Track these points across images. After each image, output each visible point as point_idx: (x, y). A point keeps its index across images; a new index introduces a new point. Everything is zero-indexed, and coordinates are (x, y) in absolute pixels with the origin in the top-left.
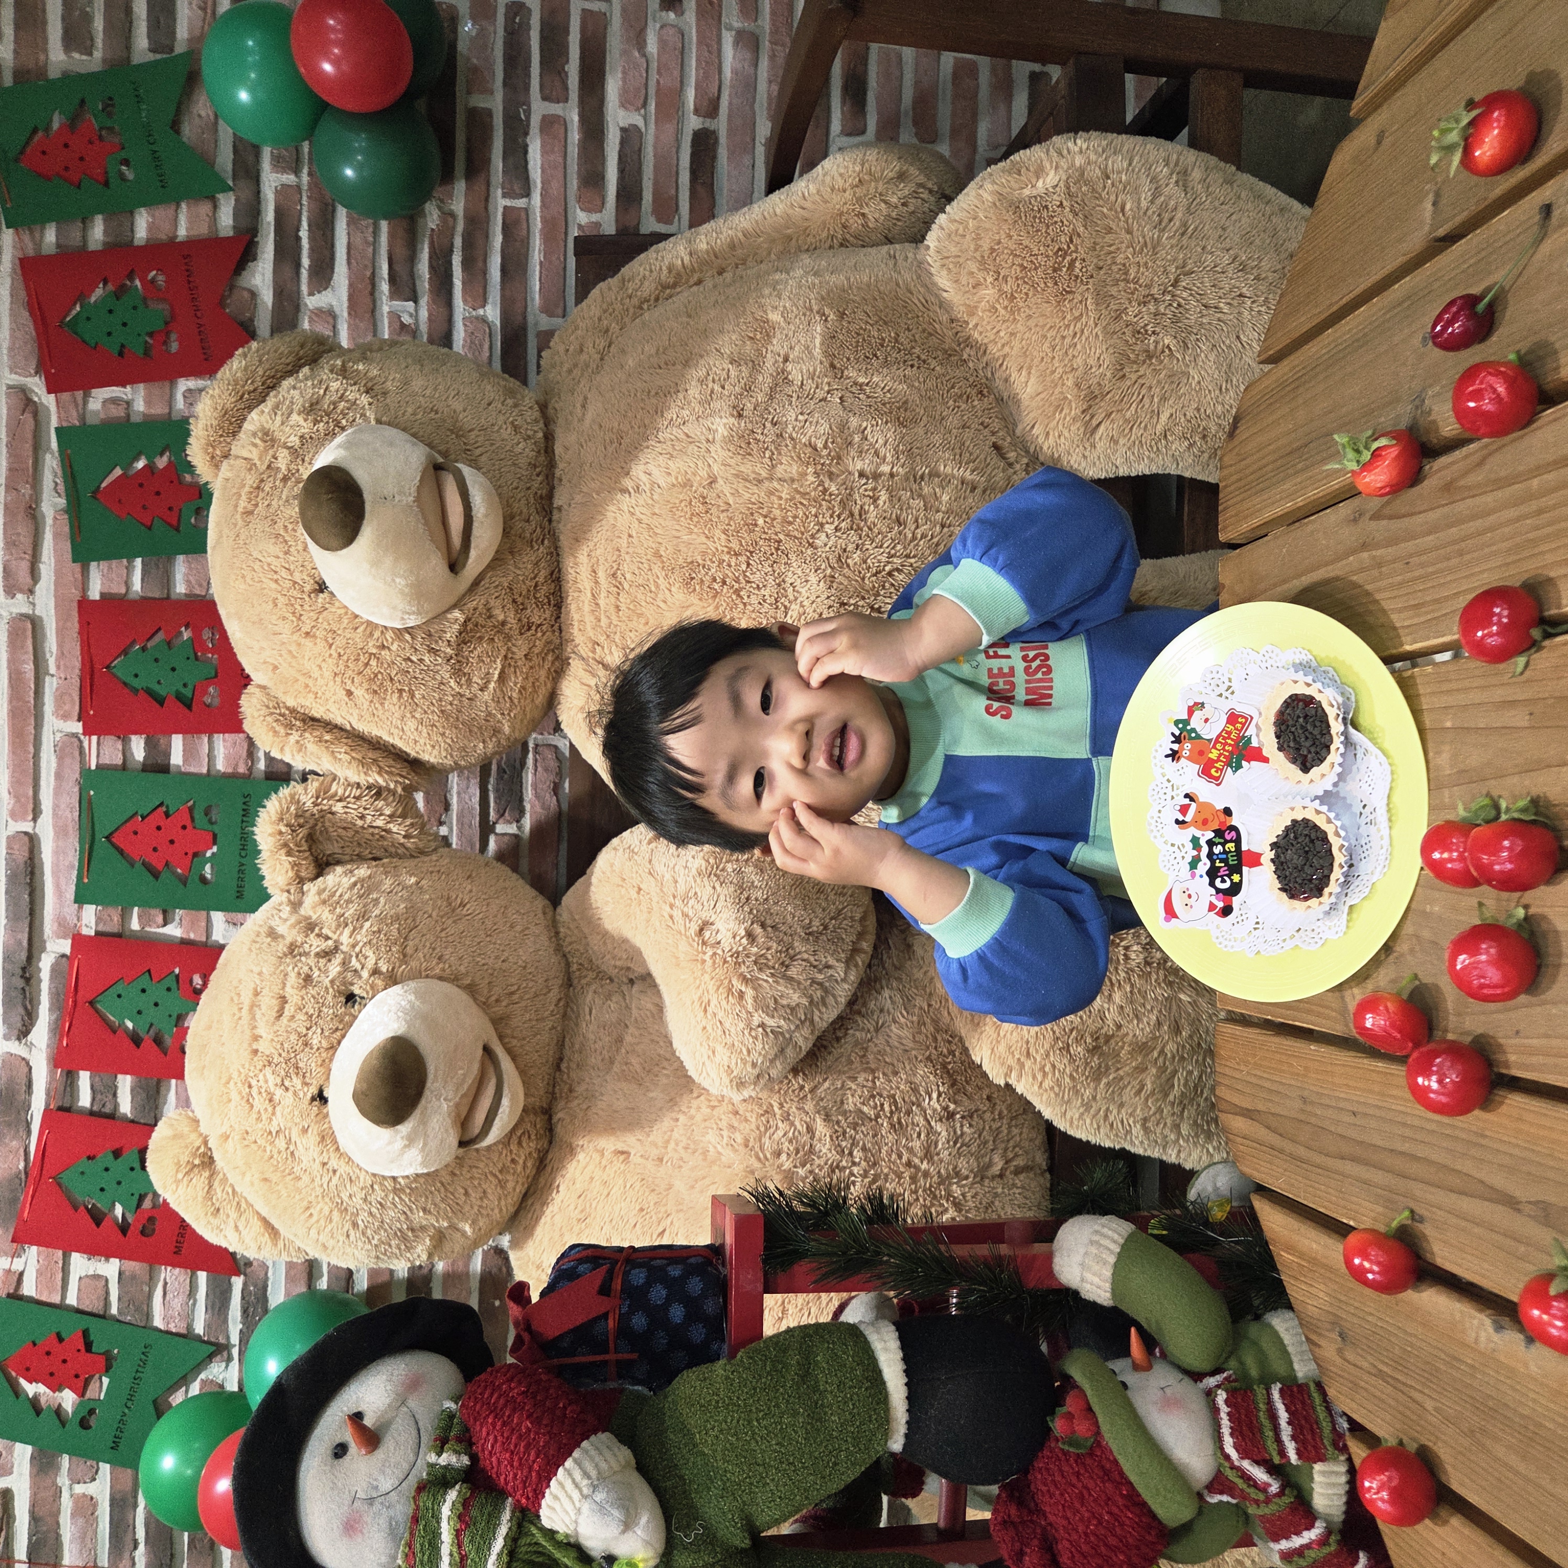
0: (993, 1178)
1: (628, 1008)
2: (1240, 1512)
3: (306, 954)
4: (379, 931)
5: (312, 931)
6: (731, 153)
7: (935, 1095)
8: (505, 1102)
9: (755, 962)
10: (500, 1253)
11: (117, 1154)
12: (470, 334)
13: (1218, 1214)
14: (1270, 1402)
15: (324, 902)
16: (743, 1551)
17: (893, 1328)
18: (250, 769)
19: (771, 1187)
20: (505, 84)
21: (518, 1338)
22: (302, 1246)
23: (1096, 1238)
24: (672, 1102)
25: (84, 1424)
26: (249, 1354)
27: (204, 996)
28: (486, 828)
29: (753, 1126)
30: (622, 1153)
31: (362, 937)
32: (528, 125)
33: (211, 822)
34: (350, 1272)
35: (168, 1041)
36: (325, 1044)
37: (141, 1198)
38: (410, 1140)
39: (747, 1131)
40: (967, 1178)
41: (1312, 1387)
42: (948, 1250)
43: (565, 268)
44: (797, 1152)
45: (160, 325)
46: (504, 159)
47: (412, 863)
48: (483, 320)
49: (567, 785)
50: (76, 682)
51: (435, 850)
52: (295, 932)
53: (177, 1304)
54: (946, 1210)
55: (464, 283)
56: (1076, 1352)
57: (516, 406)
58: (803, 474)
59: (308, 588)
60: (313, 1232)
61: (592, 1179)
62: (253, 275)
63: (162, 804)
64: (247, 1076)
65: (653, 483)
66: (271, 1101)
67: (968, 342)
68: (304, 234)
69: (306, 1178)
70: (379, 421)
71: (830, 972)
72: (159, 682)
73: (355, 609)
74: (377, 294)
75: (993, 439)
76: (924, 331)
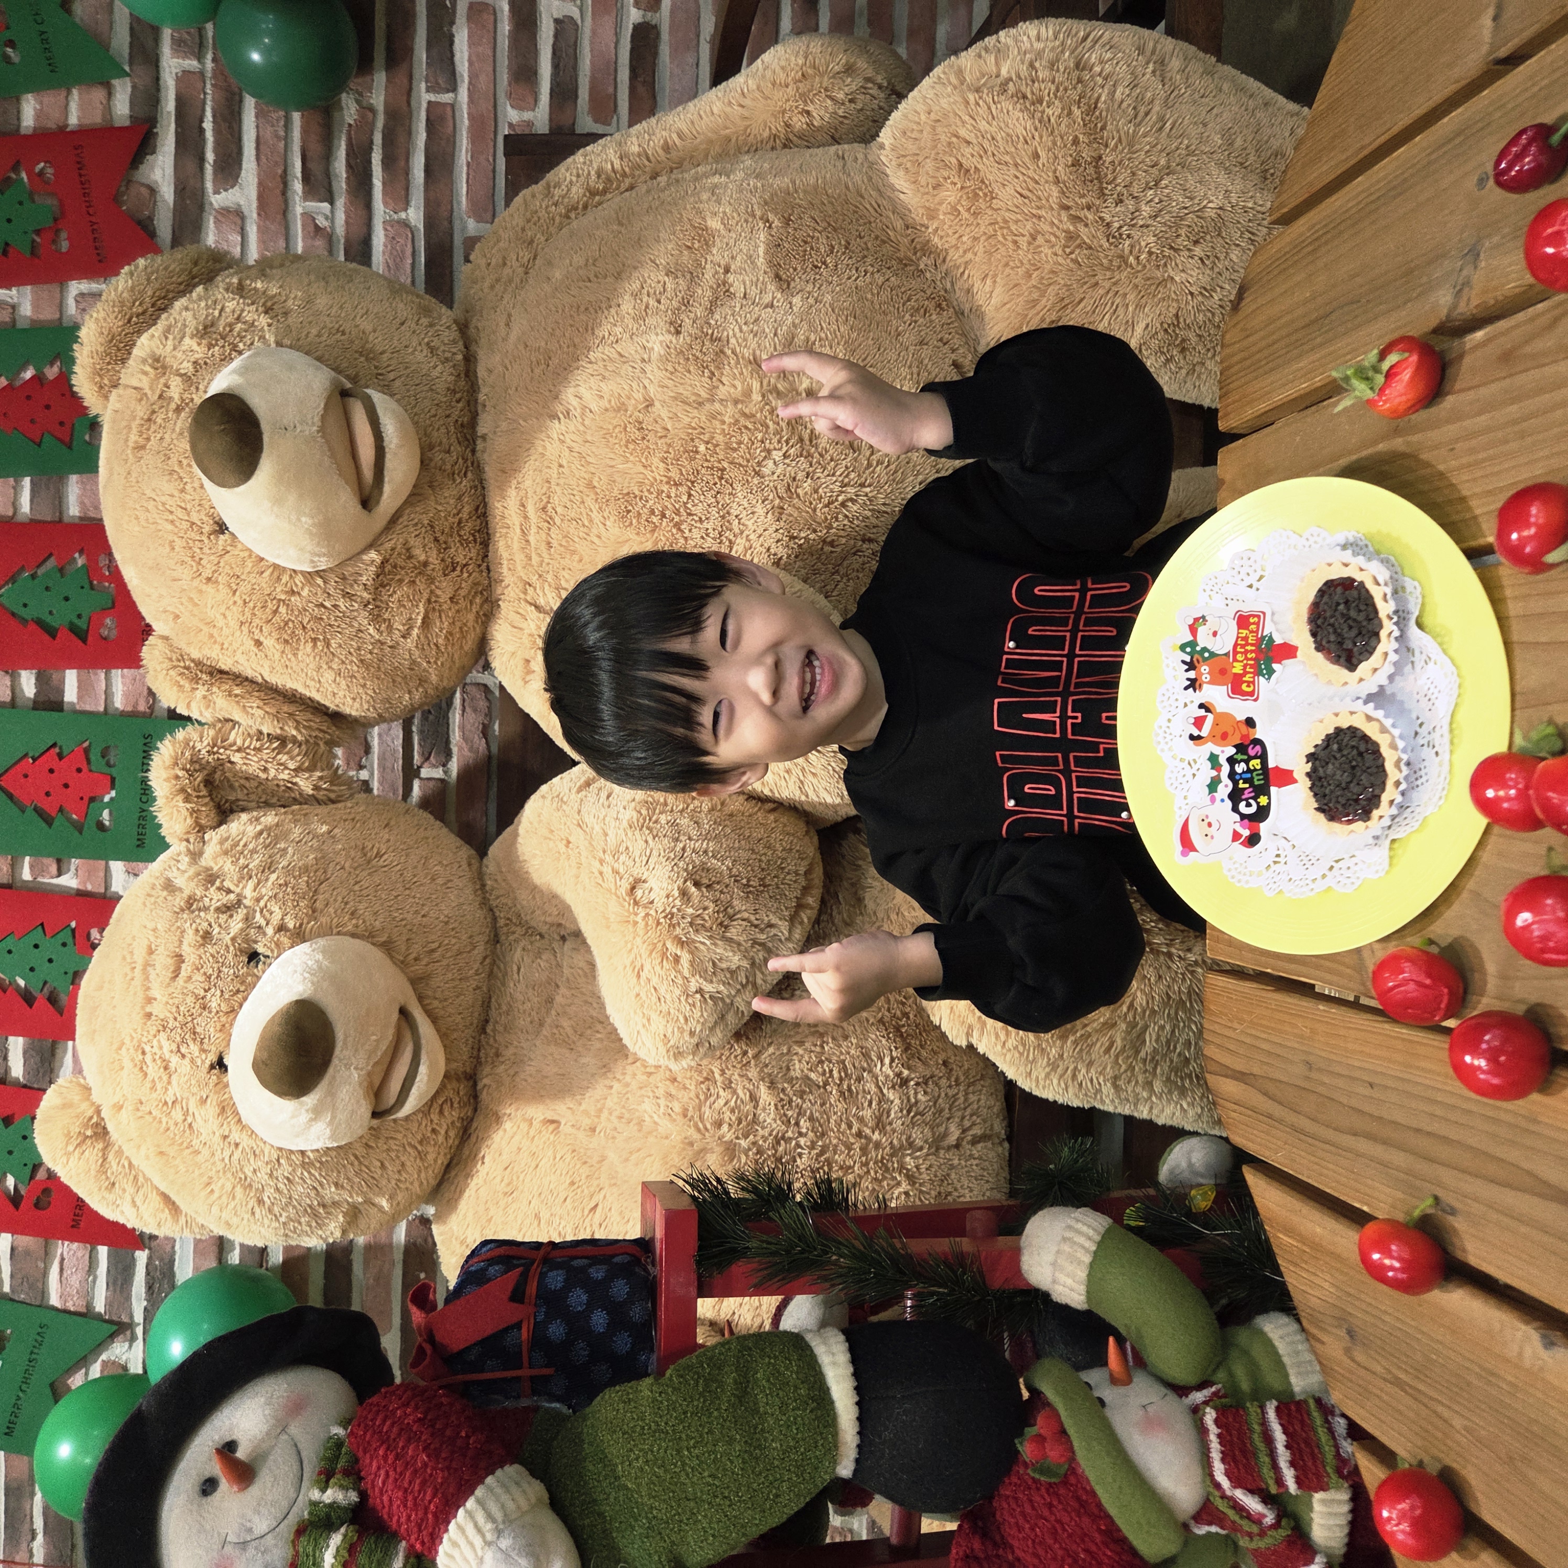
0: (949, 1148)
1: (559, 966)
2: (1230, 1544)
3: (206, 909)
4: (286, 885)
5: (213, 883)
6: (675, 51)
7: (887, 1061)
8: (423, 1069)
9: (691, 924)
10: (425, 1224)
11: (8, 1121)
12: (391, 239)
13: (1202, 1202)
14: (1264, 1422)
15: (226, 853)
17: (842, 1337)
18: (152, 707)
19: (708, 1172)
22: (206, 1224)
23: (1068, 1234)
24: (605, 1068)
27: (96, 953)
28: (410, 772)
29: (692, 1095)
30: (553, 1122)
31: (267, 890)
32: (454, 13)
33: (108, 765)
34: (263, 1250)
35: (62, 998)
36: (224, 1007)
37: (33, 1172)
38: (317, 1112)
39: (686, 1099)
40: (921, 1149)
41: (1312, 1404)
42: (904, 1246)
43: (494, 171)
44: (740, 1123)
45: (48, 221)
46: (428, 49)
47: (322, 810)
48: (405, 224)
49: (496, 727)
51: (352, 795)
52: (193, 884)
53: (75, 1280)
54: (899, 1184)
55: (384, 184)
57: (431, 325)
58: (748, 393)
59: (207, 529)
60: (215, 1209)
61: (519, 1149)
62: (152, 168)
63: (54, 745)
64: (140, 1041)
65: (584, 408)
66: (166, 1068)
67: (926, 249)
68: (208, 125)
69: (205, 1152)
70: (279, 344)
71: (773, 931)
72: (51, 613)
73: (259, 551)
74: (289, 194)
75: (953, 356)
76: (877, 238)
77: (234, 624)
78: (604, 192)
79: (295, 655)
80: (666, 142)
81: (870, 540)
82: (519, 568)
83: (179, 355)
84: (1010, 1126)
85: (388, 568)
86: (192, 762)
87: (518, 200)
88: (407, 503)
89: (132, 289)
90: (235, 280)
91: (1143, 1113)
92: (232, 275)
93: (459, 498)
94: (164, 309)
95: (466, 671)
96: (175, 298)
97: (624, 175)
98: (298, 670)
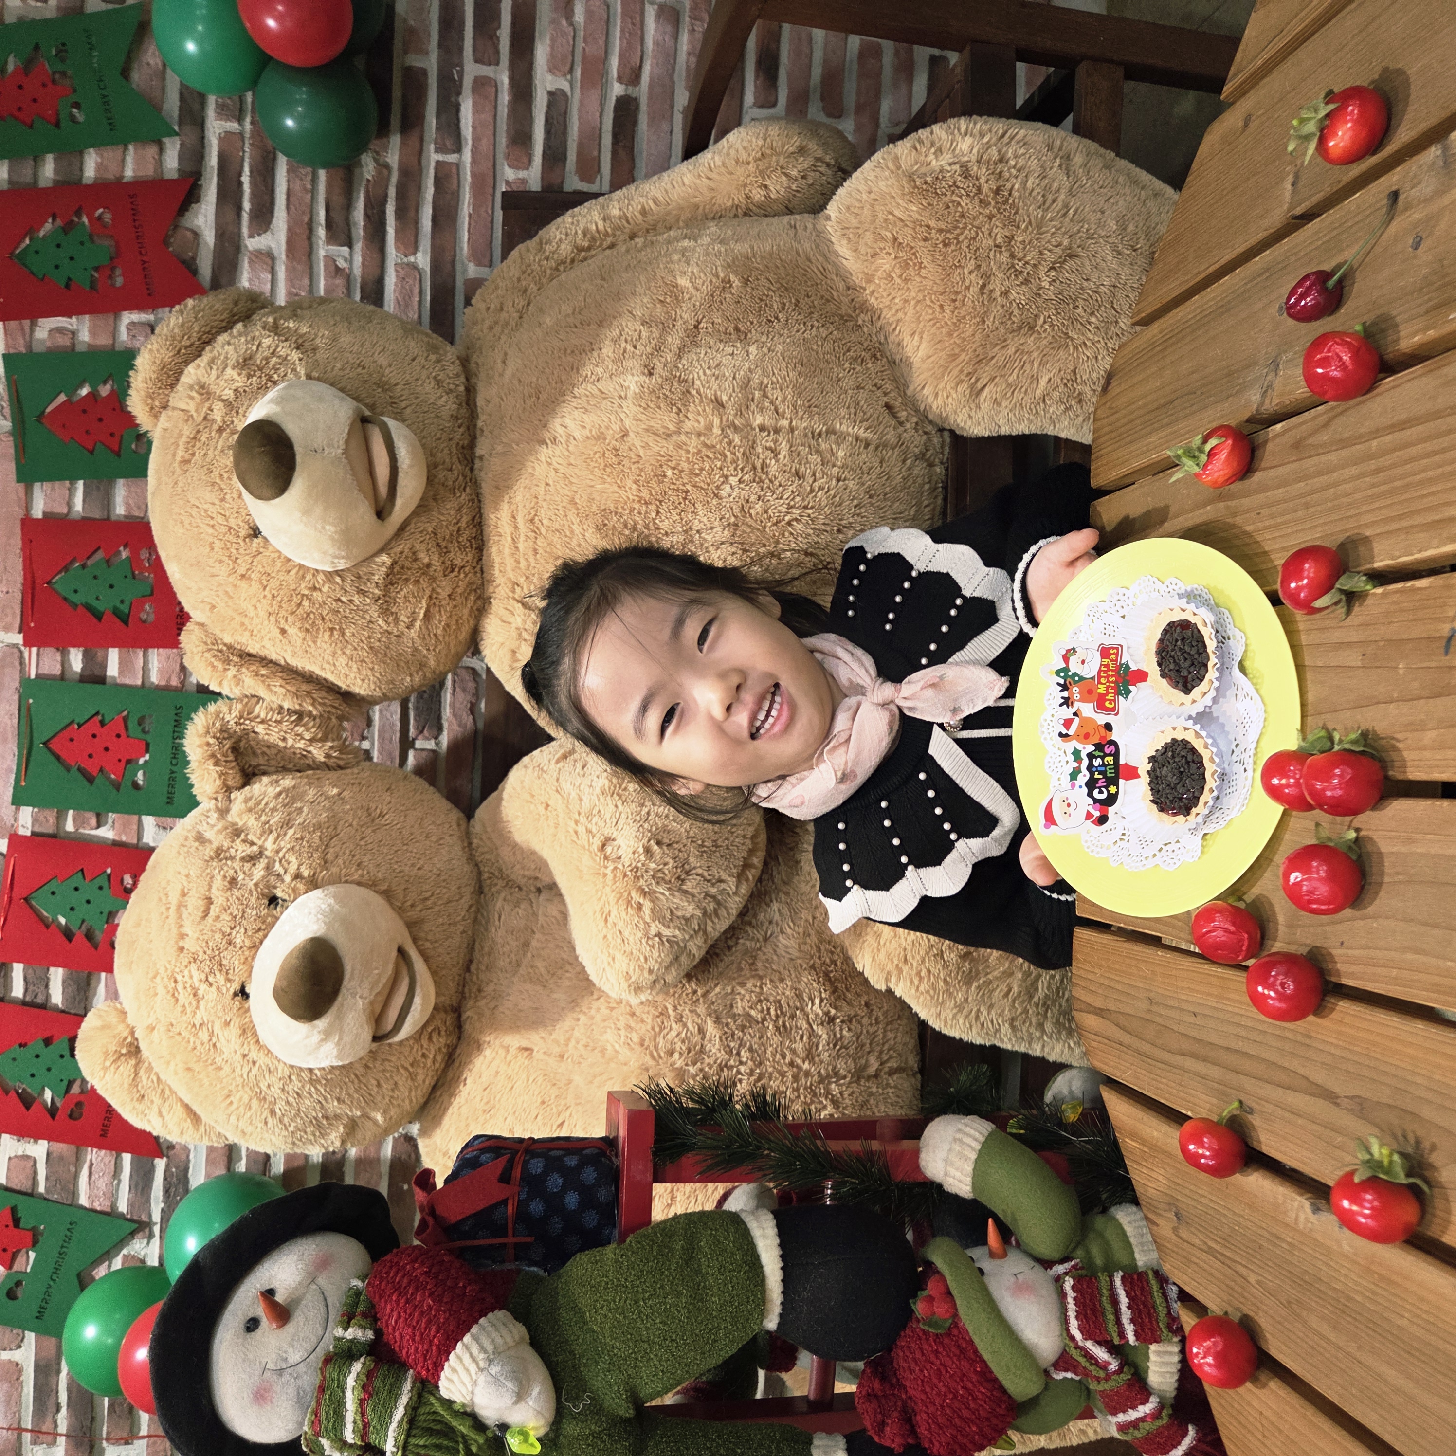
0: (869, 1078)
1: (535, 915)
2: (1083, 1388)
4: (302, 839)
5: (238, 836)
6: (651, 119)
7: (817, 1001)
8: (417, 1001)
9: (653, 877)
10: (410, 1140)
11: (48, 1042)
12: (402, 279)
13: (1071, 1116)
14: (1112, 1289)
15: (250, 810)
16: (628, 1420)
17: (771, 1216)
18: (183, 682)
19: (663, 1085)
20: (440, 45)
21: (423, 1222)
22: (223, 1132)
23: (959, 1136)
24: (574, 1004)
25: (11, 1295)
26: (169, 1231)
27: (133, 896)
28: (406, 744)
29: (649, 1027)
30: (526, 1049)
31: (285, 843)
32: (461, 86)
33: (143, 731)
34: (267, 1157)
35: (99, 936)
36: (248, 943)
37: (70, 1084)
38: (327, 1034)
39: (643, 1031)
40: (845, 1077)
41: (1151, 1275)
42: (824, 1145)
43: (492, 222)
44: (689, 1051)
45: (106, 261)
46: (438, 116)
47: (333, 775)
48: (414, 266)
49: (483, 705)
50: (18, 596)
51: (358, 763)
52: (221, 837)
53: (102, 1183)
54: (825, 1107)
55: (396, 231)
56: (938, 1240)
57: (438, 361)
58: (709, 427)
59: (243, 533)
60: (233, 1119)
61: (497, 1073)
62: (196, 216)
63: (97, 713)
64: (173, 972)
65: (569, 435)
66: (195, 995)
67: (864, 307)
68: (246, 179)
69: (227, 1069)
70: (309, 377)
71: (723, 886)
72: (97, 598)
73: (287, 553)
74: (314, 239)
75: (886, 399)
76: (822, 297)
77: (263, 614)
78: (589, 248)
79: (315, 642)
80: (643, 208)
81: (812, 554)
82: (509, 568)
83: (222, 383)
84: (922, 1060)
85: (397, 569)
86: (221, 731)
87: (515, 253)
88: (415, 513)
89: (182, 325)
90: (271, 320)
91: (1036, 1051)
92: (268, 314)
93: (459, 510)
94: (208, 342)
95: (459, 657)
96: (219, 333)
97: (607, 234)
98: (316, 654)
